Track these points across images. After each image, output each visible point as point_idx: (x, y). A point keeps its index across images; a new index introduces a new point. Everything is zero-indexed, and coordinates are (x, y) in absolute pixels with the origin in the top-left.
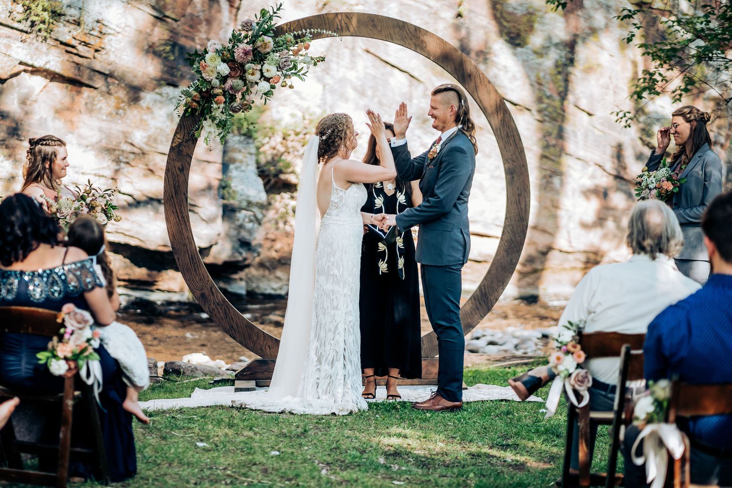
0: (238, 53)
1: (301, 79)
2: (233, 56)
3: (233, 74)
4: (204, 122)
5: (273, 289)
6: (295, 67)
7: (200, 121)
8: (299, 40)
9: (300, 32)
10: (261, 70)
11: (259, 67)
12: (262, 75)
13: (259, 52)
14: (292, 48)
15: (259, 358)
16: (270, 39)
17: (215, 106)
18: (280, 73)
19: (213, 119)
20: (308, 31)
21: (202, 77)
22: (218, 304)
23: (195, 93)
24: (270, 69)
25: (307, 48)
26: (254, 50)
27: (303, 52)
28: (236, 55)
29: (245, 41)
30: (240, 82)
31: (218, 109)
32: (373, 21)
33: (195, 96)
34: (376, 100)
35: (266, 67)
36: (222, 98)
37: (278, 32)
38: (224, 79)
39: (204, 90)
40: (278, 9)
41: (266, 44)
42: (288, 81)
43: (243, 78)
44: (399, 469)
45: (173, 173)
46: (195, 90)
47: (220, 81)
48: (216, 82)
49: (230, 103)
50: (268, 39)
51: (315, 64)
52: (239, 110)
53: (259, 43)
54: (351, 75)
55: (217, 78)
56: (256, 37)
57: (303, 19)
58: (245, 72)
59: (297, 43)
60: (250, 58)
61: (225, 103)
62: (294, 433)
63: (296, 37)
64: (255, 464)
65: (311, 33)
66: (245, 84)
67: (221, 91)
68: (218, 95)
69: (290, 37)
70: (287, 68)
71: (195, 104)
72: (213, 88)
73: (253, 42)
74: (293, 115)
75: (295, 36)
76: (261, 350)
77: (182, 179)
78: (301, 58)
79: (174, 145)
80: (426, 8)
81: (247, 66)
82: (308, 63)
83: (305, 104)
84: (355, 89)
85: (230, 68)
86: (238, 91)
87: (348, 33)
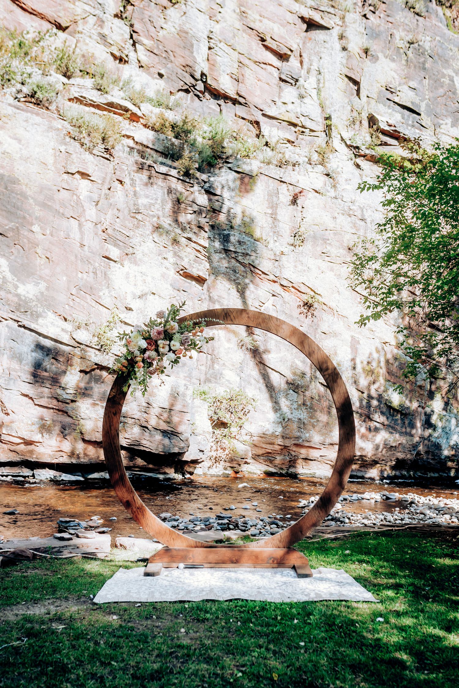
0: (153, 334)
1: (197, 351)
2: (150, 335)
3: (150, 347)
4: (131, 381)
6: (193, 344)
7: (128, 380)
8: (197, 326)
9: (198, 321)
10: (169, 345)
11: (168, 342)
12: (170, 349)
13: (169, 332)
14: (191, 331)
16: (176, 324)
17: (136, 369)
18: (182, 348)
19: (136, 378)
20: (203, 319)
21: (128, 350)
22: (138, 508)
23: (124, 361)
24: (176, 344)
25: (202, 331)
26: (165, 332)
27: (200, 334)
29: (159, 325)
30: (155, 354)
31: (140, 372)
33: (124, 363)
35: (173, 343)
36: (141, 364)
37: (183, 320)
38: (143, 351)
39: (130, 358)
40: (184, 304)
41: (173, 327)
42: (189, 353)
43: (157, 350)
45: (109, 417)
46: (124, 359)
47: (141, 352)
48: (137, 353)
49: (148, 368)
50: (174, 324)
51: (207, 342)
52: (155, 373)
53: (168, 327)
55: (138, 350)
56: (166, 322)
58: (157, 346)
59: (195, 328)
60: (162, 336)
61: (144, 367)
63: (195, 324)
65: (205, 321)
66: (159, 355)
67: (141, 359)
68: (139, 362)
69: (190, 323)
70: (188, 344)
71: (124, 368)
72: (135, 357)
73: (164, 325)
77: (115, 421)
78: (198, 338)
79: (111, 396)
81: (160, 342)
82: (203, 341)
85: (148, 344)
86: (153, 360)
87: (231, 322)
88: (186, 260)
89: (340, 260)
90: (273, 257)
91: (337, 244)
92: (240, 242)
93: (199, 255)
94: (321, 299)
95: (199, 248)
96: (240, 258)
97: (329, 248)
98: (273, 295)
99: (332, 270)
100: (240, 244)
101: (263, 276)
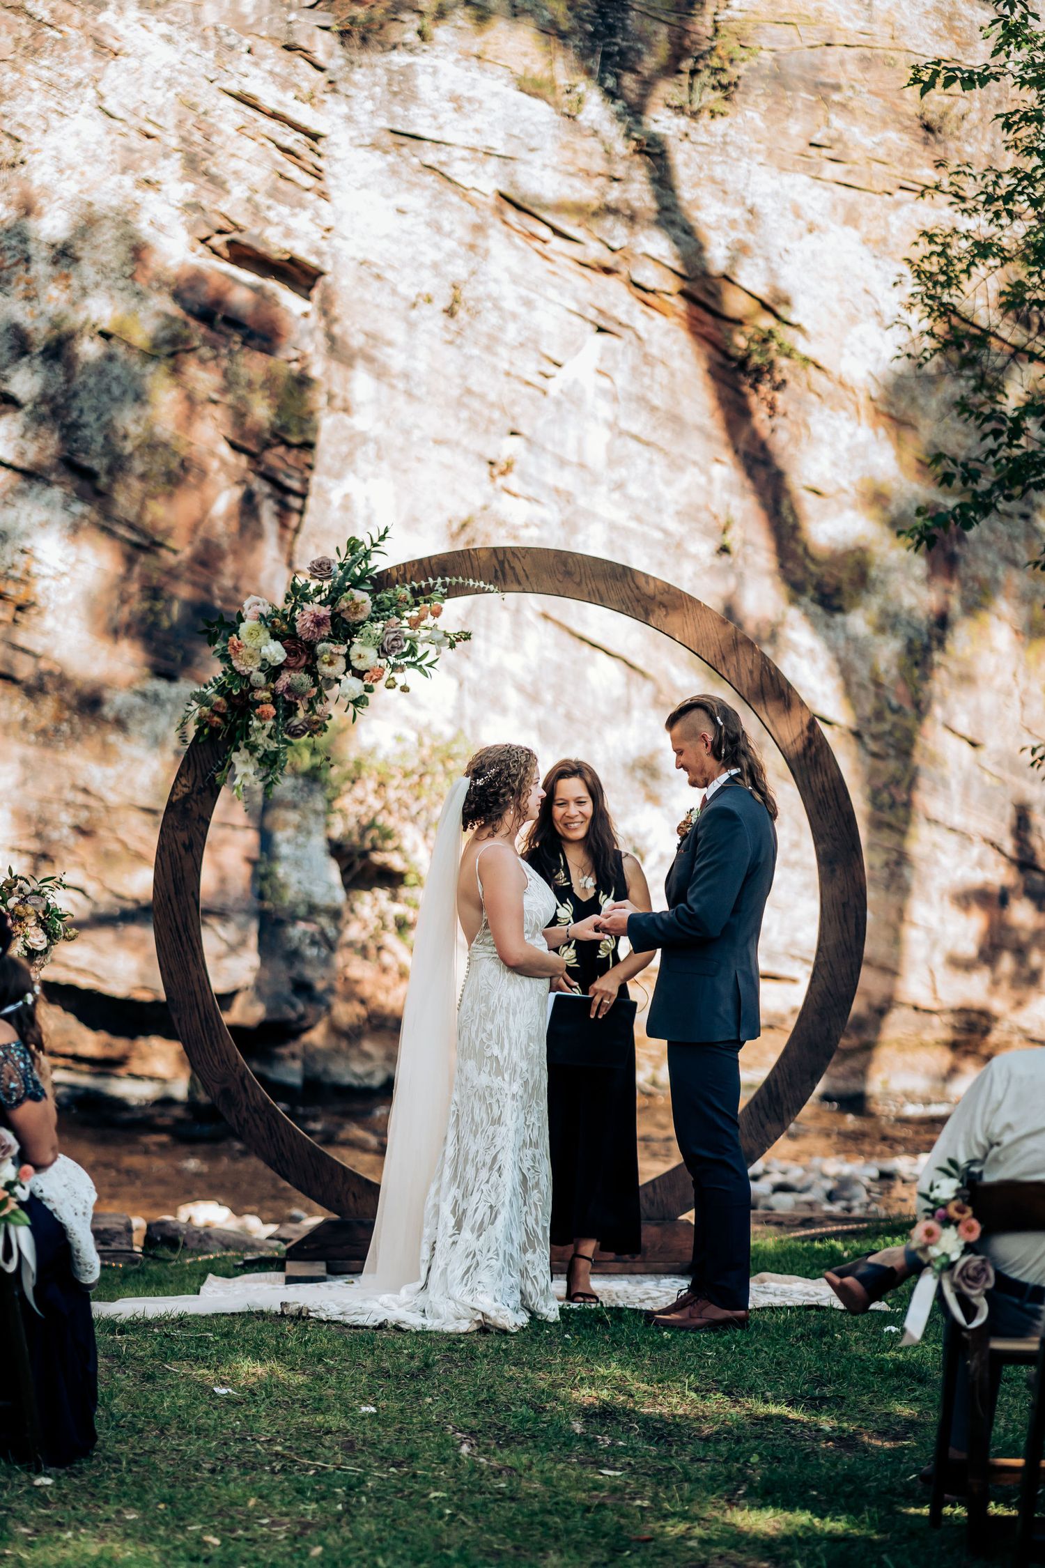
0: (304, 622)
1: (425, 673)
2: (293, 628)
3: (292, 662)
4: (235, 755)
5: (356, 1075)
6: (412, 651)
7: (227, 752)
8: (421, 599)
9: (423, 584)
10: (347, 656)
11: (343, 649)
12: (349, 666)
13: (344, 620)
14: (407, 614)
15: (335, 1217)
16: (366, 597)
17: (256, 723)
18: (383, 662)
19: (253, 748)
20: (439, 580)
21: (232, 668)
22: (256, 1111)
23: (218, 699)
24: (364, 653)
25: (436, 614)
26: (336, 617)
27: (429, 621)
28: (298, 625)
29: (317, 599)
30: (306, 679)
31: (261, 729)
32: (565, 564)
33: (218, 704)
34: (561, 710)
35: (356, 649)
36: (270, 709)
37: (382, 582)
38: (273, 672)
39: (235, 692)
40: (382, 538)
41: (357, 605)
42: (400, 678)
43: (311, 671)
44: (612, 1445)
45: (171, 854)
46: (217, 692)
47: (267, 676)
48: (259, 677)
49: (286, 718)
50: (362, 597)
51: (452, 646)
52: (304, 732)
53: (343, 604)
54: (514, 663)
55: (260, 670)
56: (337, 591)
57: (430, 558)
58: (315, 658)
59: (417, 604)
60: (326, 631)
61: (276, 718)
62: (406, 1368)
63: (416, 593)
64: (329, 1432)
65: (444, 585)
66: (316, 683)
67: (268, 694)
68: (261, 702)
69: (404, 592)
70: (397, 652)
71: (216, 719)
72: (252, 689)
73: (332, 600)
74: (399, 739)
75: (413, 589)
76: (338, 1201)
77: (188, 864)
78: (425, 634)
79: (175, 798)
80: (658, 535)
81: (320, 647)
82: (439, 643)
83: (422, 717)
84: (520, 689)
85: (288, 651)
86: (301, 695)
87: (516, 587)
88: (238, 191)
89: (882, 177)
90: (598, 165)
91: (876, 106)
92: (458, 102)
93: (294, 172)
94: (803, 347)
95: (291, 139)
96: (459, 170)
97: (838, 122)
98: (601, 330)
99: (851, 219)
100: (458, 109)
101: (557, 242)
